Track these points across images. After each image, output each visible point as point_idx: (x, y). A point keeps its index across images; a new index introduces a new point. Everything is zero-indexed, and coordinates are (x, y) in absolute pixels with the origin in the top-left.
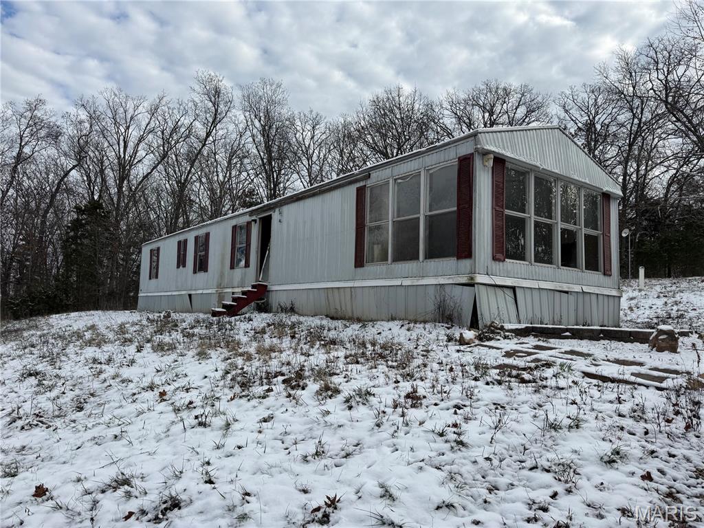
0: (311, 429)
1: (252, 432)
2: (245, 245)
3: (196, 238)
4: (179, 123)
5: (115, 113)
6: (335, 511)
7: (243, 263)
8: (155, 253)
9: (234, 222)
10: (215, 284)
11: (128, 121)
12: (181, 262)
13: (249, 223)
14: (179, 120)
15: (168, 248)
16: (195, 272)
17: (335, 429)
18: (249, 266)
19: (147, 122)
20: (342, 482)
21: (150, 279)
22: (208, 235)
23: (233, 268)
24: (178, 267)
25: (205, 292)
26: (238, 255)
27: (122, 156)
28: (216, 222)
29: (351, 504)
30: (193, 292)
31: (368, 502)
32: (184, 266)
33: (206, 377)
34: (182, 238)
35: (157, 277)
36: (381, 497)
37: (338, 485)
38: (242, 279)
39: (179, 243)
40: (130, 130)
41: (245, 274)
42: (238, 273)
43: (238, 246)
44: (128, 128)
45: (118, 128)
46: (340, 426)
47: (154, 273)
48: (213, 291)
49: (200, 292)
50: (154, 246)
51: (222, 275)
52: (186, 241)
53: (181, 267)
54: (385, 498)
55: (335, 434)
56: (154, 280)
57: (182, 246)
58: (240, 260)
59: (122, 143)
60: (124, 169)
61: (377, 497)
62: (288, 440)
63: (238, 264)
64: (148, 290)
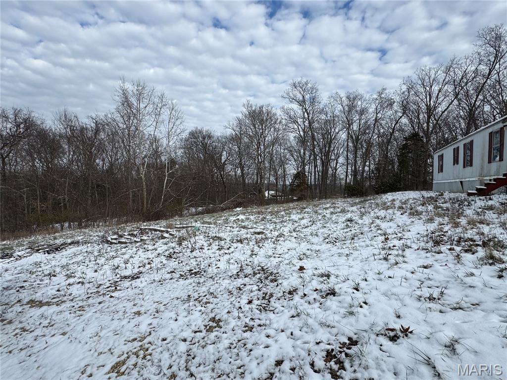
0: (448, 282)
1: (407, 271)
2: (499, 145)
3: (465, 145)
4: (467, 71)
5: (423, 80)
6: (405, 337)
7: (498, 158)
8: (441, 158)
9: (490, 130)
10: (478, 174)
11: (431, 82)
12: (456, 161)
13: (502, 129)
14: (466, 69)
15: (448, 153)
16: (464, 167)
17: (467, 287)
18: (502, 160)
19: (444, 79)
20: (428, 323)
21: (439, 173)
22: (472, 142)
23: (491, 162)
24: (454, 164)
25: (471, 179)
26: (494, 152)
27: (429, 104)
28: (477, 132)
29: (418, 339)
30: (463, 180)
31: (432, 344)
32: (458, 164)
33: (419, 234)
34: (455, 146)
35: (442, 171)
36: (446, 346)
37: (423, 323)
38: (497, 169)
39: (454, 149)
40: (433, 88)
41: (500, 166)
42: (494, 166)
43: (494, 146)
44: (431, 87)
45: (426, 89)
46: (471, 287)
47: (441, 169)
48: (477, 179)
49: (468, 179)
50: (440, 154)
51: (482, 168)
52: (458, 148)
53: (456, 165)
54: (448, 349)
55: (463, 290)
56: (440, 174)
57: (456, 151)
58: (496, 156)
59: (428, 97)
60: (430, 111)
61: (441, 345)
62: (427, 283)
63: (494, 159)
64: (438, 178)
